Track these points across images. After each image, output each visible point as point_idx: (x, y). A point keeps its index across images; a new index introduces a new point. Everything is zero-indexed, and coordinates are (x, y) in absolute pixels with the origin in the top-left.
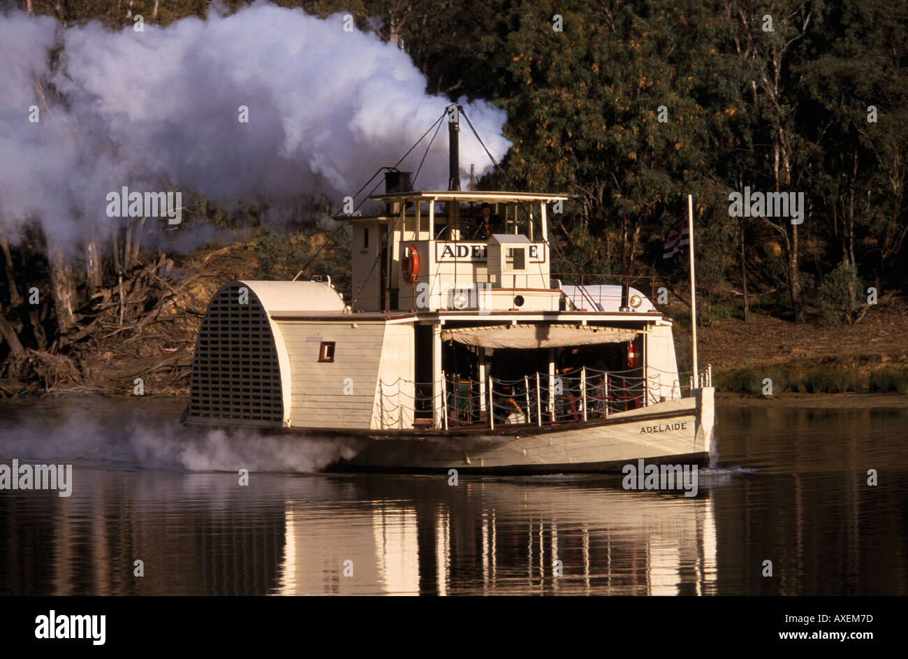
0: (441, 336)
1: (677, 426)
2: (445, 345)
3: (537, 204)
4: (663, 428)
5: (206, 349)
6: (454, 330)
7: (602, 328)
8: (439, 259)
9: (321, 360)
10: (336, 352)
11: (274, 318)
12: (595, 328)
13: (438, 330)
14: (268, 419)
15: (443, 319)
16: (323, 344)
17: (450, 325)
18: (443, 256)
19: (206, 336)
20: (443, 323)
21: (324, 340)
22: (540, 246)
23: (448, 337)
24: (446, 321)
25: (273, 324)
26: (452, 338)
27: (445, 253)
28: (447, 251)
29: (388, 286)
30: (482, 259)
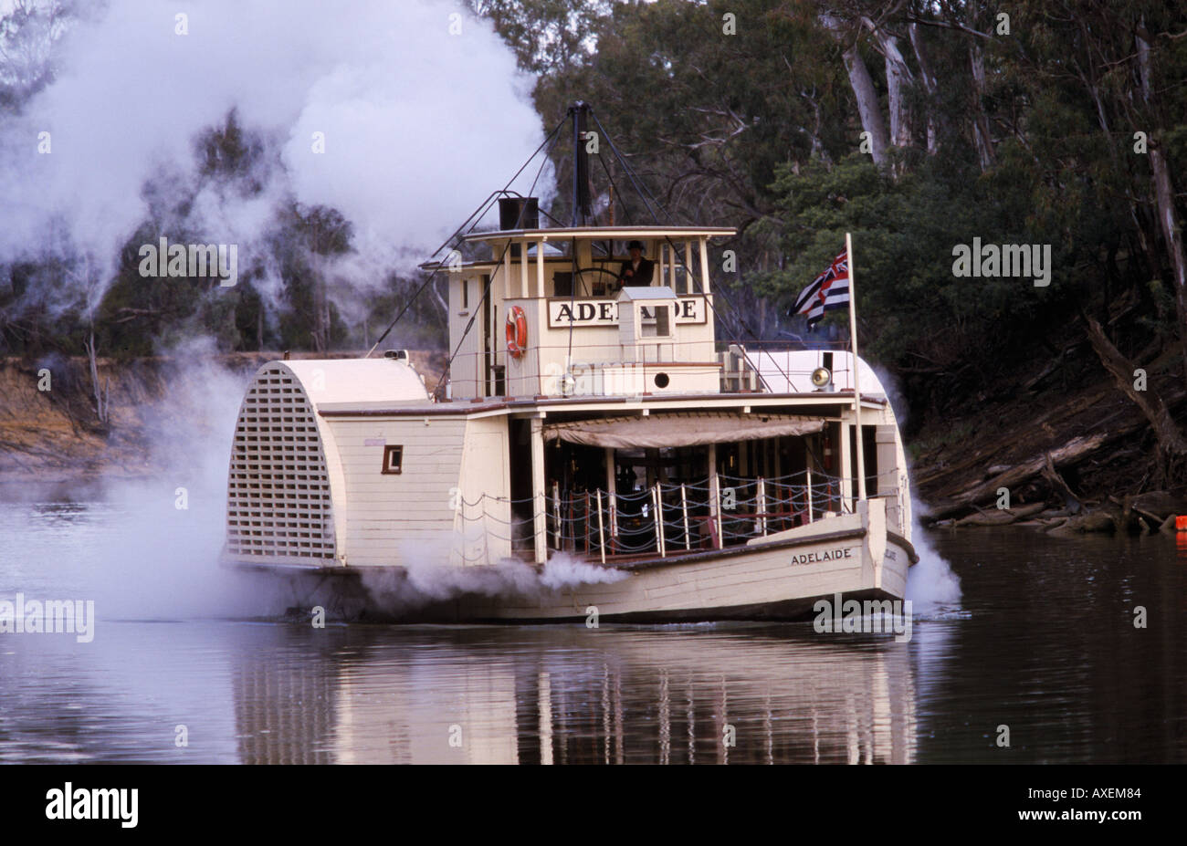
0: (542, 434)
1: (839, 554)
2: (549, 447)
3: (695, 241)
4: (821, 556)
5: (243, 458)
6: (560, 426)
7: (774, 417)
8: (553, 324)
9: (386, 471)
10: (404, 460)
11: (323, 414)
12: (765, 416)
13: (536, 427)
14: (319, 555)
15: (543, 412)
16: (388, 448)
17: (553, 419)
18: (559, 320)
19: (242, 439)
20: (543, 415)
21: (388, 443)
22: (700, 301)
23: (552, 434)
24: (548, 413)
25: (321, 422)
26: (558, 437)
27: (561, 315)
28: (565, 312)
29: (492, 363)
30: (615, 322)
